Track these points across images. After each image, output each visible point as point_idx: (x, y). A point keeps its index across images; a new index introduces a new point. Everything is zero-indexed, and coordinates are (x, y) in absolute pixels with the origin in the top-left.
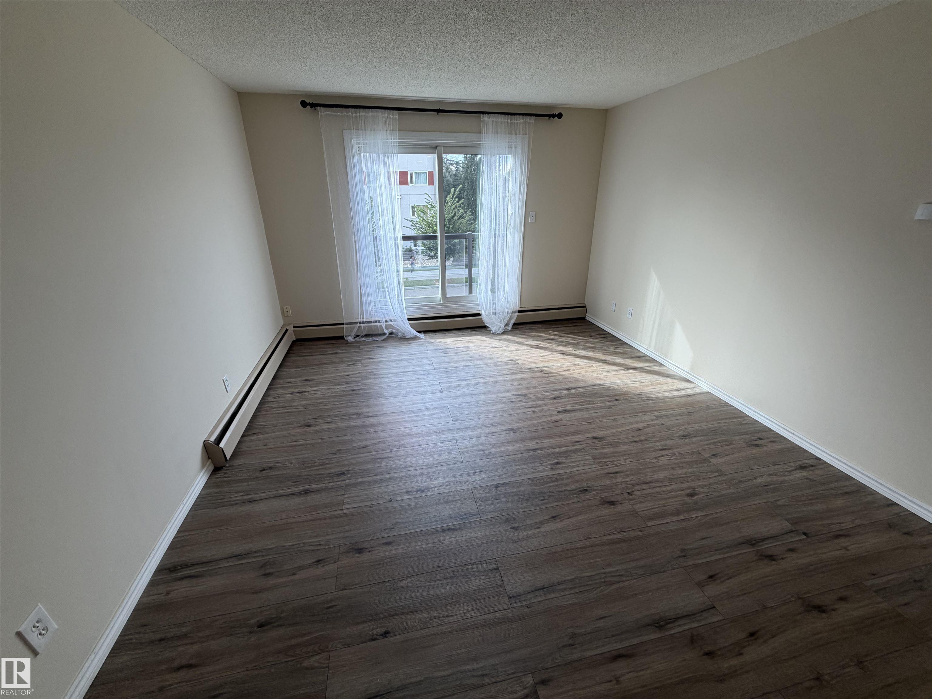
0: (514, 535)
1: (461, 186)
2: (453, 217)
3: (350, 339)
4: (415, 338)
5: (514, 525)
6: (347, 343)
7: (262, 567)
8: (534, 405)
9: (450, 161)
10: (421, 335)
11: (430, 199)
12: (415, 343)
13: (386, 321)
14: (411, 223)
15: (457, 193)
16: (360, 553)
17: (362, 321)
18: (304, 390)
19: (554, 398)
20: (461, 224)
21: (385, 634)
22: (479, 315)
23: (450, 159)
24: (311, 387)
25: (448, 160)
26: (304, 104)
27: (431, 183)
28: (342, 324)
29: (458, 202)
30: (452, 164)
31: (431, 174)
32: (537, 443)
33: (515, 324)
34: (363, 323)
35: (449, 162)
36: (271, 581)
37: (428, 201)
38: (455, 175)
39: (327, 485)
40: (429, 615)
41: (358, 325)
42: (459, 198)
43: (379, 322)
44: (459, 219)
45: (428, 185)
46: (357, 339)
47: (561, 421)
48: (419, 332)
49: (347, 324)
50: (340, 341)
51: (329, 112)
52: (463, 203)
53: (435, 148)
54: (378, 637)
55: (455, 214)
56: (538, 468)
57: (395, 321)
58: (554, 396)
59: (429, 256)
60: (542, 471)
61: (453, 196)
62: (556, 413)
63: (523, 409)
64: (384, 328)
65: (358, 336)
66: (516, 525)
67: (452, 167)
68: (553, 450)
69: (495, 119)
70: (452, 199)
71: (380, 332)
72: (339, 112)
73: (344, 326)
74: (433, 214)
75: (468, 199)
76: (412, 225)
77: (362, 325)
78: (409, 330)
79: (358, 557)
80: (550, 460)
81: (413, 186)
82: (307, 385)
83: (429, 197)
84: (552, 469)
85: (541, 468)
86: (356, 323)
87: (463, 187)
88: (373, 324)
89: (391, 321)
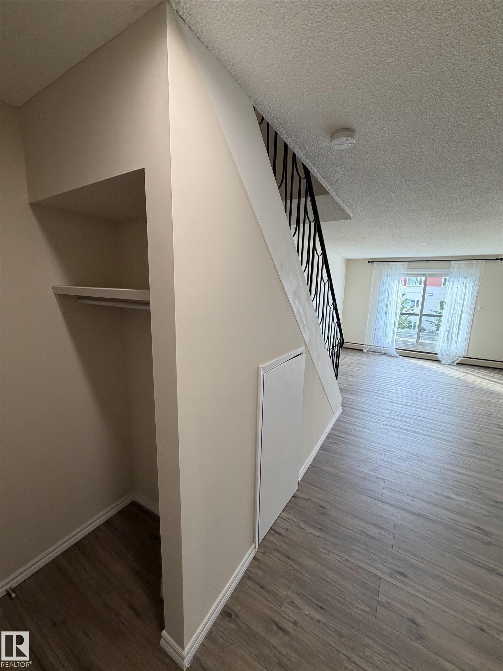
3: (365, 351)
4: (397, 357)
6: (364, 352)
10: (401, 357)
12: (396, 359)
13: (384, 347)
17: (372, 345)
22: (437, 354)
26: (369, 262)
28: (364, 345)
34: (373, 346)
41: (370, 346)
43: (381, 347)
46: (368, 352)
48: (400, 356)
49: (365, 345)
50: (362, 351)
51: (378, 263)
53: (425, 275)
57: (389, 348)
64: (382, 349)
65: (369, 351)
71: (380, 351)
72: (382, 264)
73: (364, 346)
77: (372, 347)
78: (395, 353)
86: (370, 345)
88: (377, 347)
89: (387, 348)
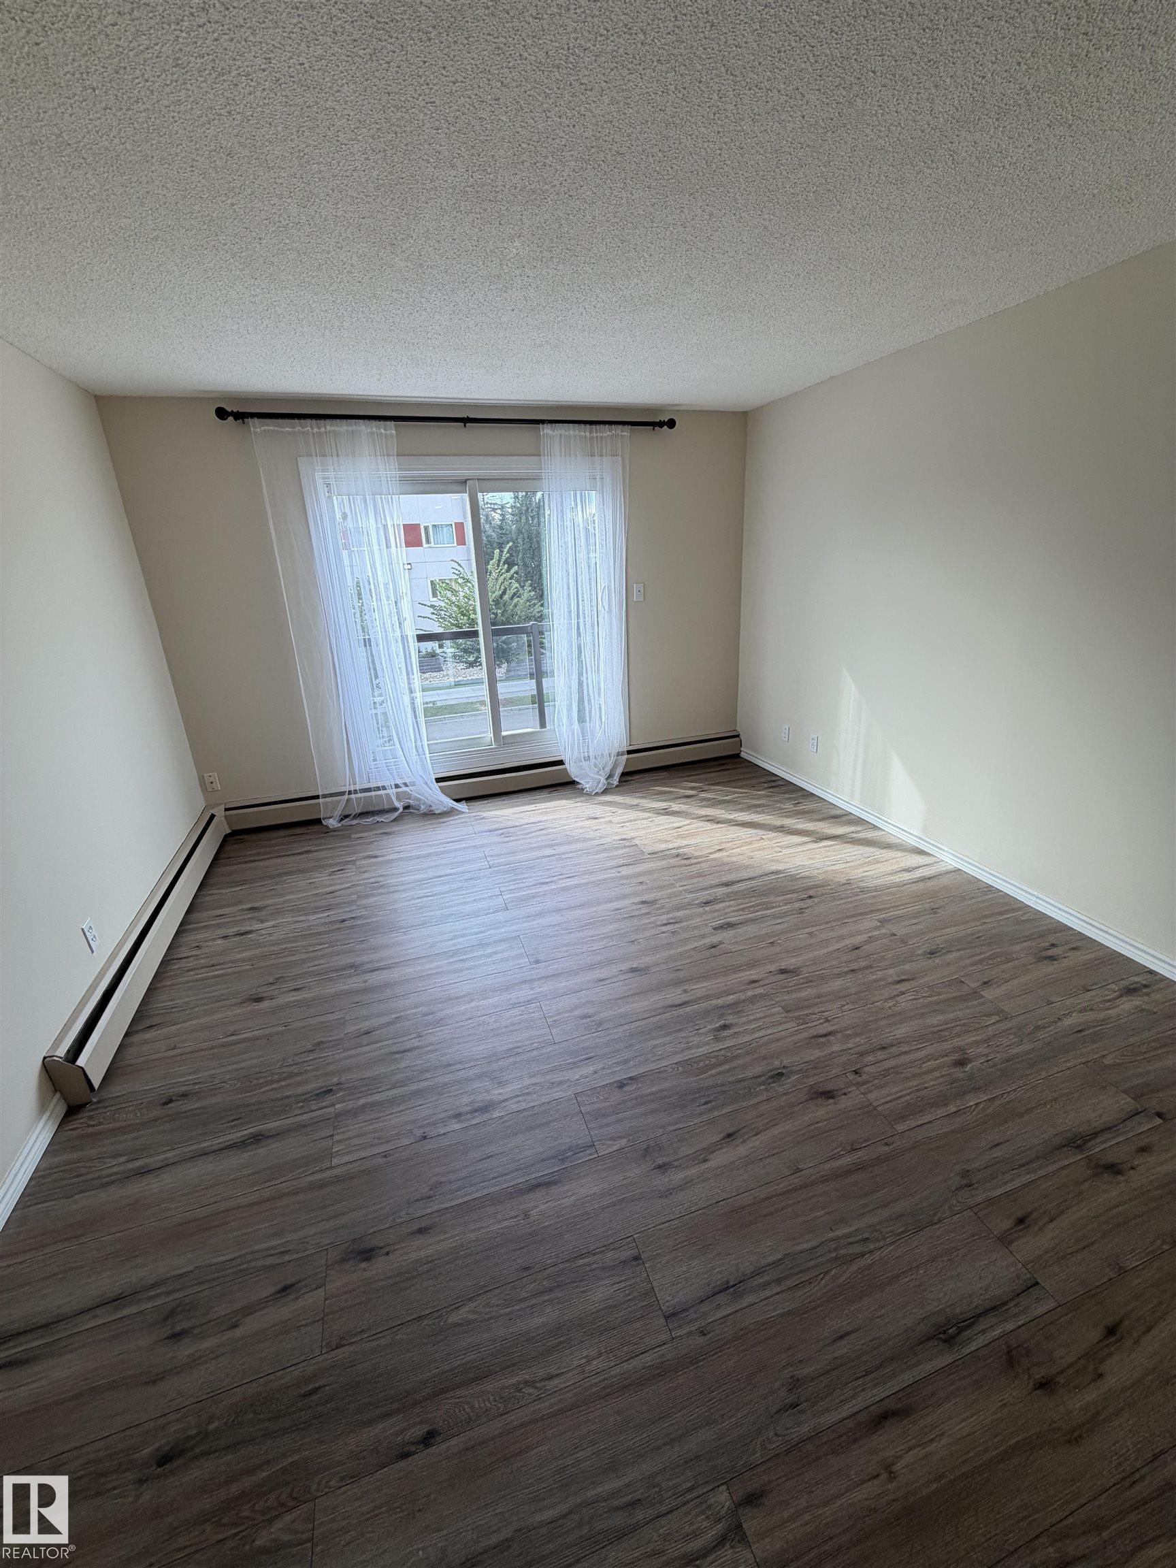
0: (663, 1181)
1: (511, 544)
2: (501, 596)
3: (332, 823)
4: (450, 813)
5: (660, 1161)
6: (328, 831)
7: (166, 1319)
8: (671, 919)
9: (491, 504)
10: (461, 806)
11: (461, 569)
12: (453, 821)
13: (397, 786)
14: (432, 610)
15: (505, 555)
16: (368, 1259)
17: (352, 789)
18: (249, 928)
19: (705, 903)
20: (516, 606)
21: (428, 1439)
22: (561, 763)
23: (490, 502)
24: (262, 922)
25: (487, 503)
26: (221, 413)
27: (461, 541)
28: (317, 797)
29: (508, 571)
30: (494, 510)
31: (460, 527)
32: (685, 991)
33: (623, 774)
34: (355, 792)
35: (489, 506)
36: (186, 1350)
37: (457, 572)
38: (501, 528)
39: (299, 1118)
40: (514, 1380)
41: (346, 797)
42: (510, 563)
43: (384, 788)
44: (512, 599)
45: (455, 544)
46: (346, 822)
47: (723, 946)
48: (458, 801)
49: (325, 796)
50: (316, 828)
51: (271, 426)
52: (516, 573)
53: (465, 482)
54: (413, 1448)
55: (504, 593)
56: (691, 1039)
57: (413, 784)
58: (704, 899)
59: (466, 663)
60: (698, 1046)
61: (499, 561)
62: (710, 930)
63: (652, 928)
64: (394, 798)
65: (346, 817)
66: (665, 1160)
67: (495, 514)
68: (714, 1002)
69: (563, 432)
70: (498, 566)
71: (386, 807)
72: (287, 427)
73: (321, 800)
74: (468, 592)
75: (525, 565)
76: (433, 613)
77: (353, 796)
78: (439, 798)
79: (365, 1270)
80: (710, 1022)
81: (430, 547)
82: (253, 918)
83: (459, 565)
84: (717, 1039)
85: (697, 1039)
86: (342, 793)
87: (515, 546)
88: (373, 793)
89: (406, 784)
